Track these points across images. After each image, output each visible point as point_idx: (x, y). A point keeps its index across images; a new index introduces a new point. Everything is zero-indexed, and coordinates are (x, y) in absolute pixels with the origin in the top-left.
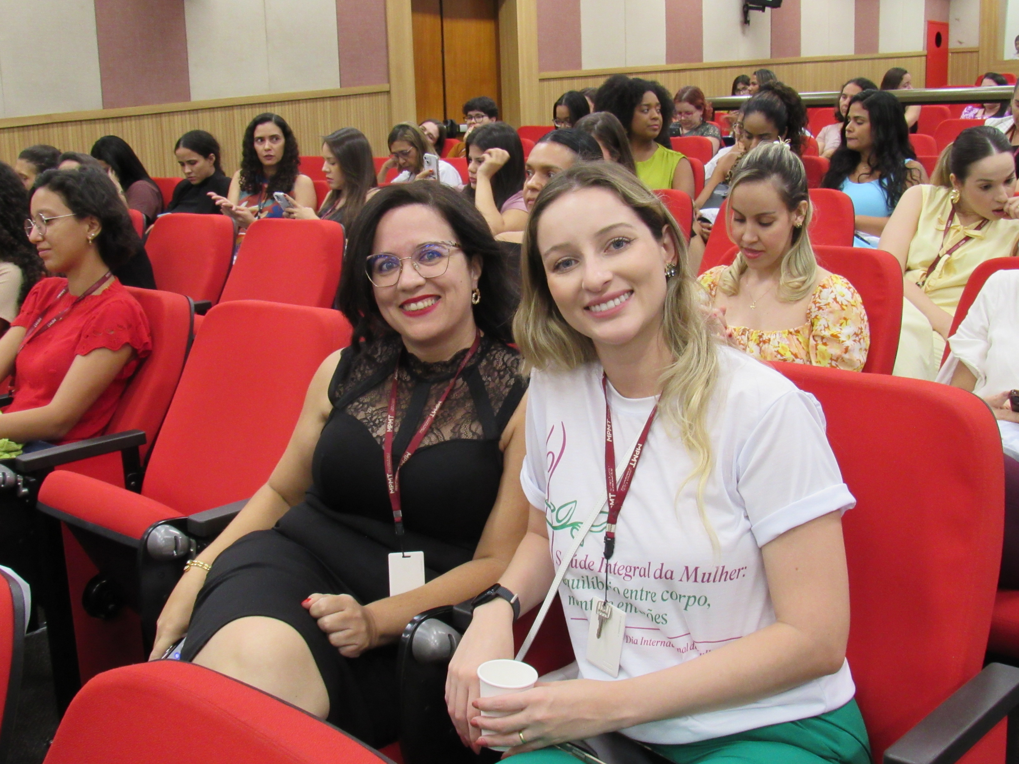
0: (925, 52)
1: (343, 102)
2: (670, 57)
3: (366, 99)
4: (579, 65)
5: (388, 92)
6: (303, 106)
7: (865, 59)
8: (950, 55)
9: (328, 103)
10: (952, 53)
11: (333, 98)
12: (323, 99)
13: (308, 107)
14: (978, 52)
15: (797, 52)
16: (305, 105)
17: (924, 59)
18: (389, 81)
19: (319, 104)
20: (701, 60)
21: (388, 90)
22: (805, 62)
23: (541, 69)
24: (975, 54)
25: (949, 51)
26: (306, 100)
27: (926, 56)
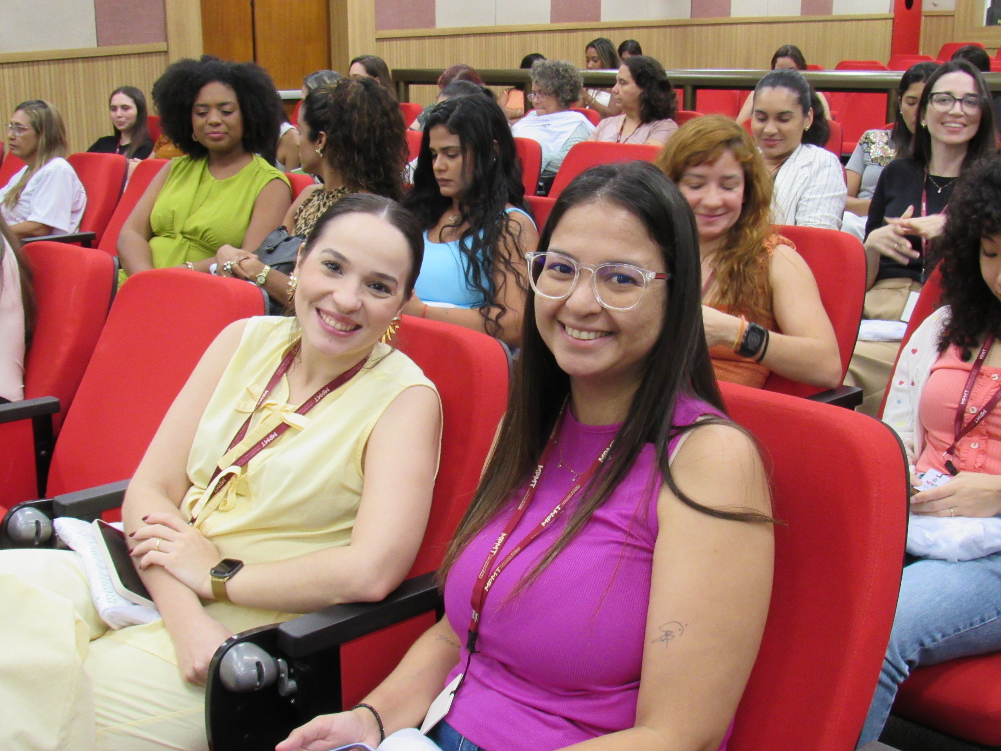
0: (892, 15)
1: (100, 65)
2: (556, 15)
3: (134, 61)
4: (432, 23)
5: (166, 52)
6: (44, 69)
7: (815, 21)
8: (923, 18)
9: (80, 65)
10: (926, 16)
11: (86, 59)
12: (74, 60)
13: (52, 71)
14: (953, 16)
15: (727, 11)
16: (47, 67)
17: (890, 22)
18: (166, 40)
19: (68, 66)
20: (597, 17)
21: (166, 49)
22: (737, 24)
23: (378, 26)
24: (950, 19)
25: (923, 14)
26: (49, 61)
27: (893, 19)
